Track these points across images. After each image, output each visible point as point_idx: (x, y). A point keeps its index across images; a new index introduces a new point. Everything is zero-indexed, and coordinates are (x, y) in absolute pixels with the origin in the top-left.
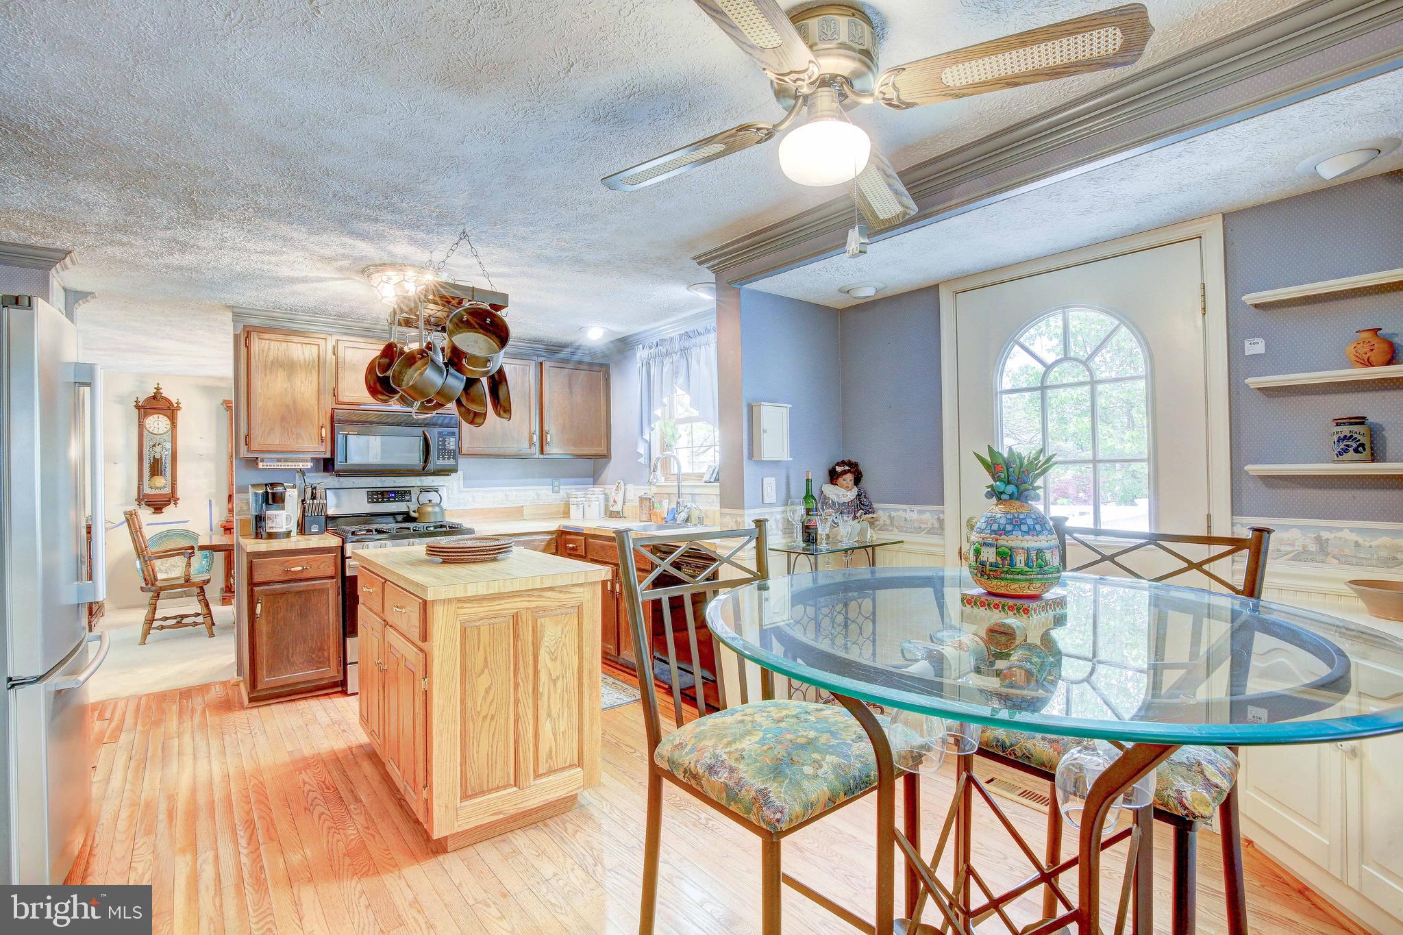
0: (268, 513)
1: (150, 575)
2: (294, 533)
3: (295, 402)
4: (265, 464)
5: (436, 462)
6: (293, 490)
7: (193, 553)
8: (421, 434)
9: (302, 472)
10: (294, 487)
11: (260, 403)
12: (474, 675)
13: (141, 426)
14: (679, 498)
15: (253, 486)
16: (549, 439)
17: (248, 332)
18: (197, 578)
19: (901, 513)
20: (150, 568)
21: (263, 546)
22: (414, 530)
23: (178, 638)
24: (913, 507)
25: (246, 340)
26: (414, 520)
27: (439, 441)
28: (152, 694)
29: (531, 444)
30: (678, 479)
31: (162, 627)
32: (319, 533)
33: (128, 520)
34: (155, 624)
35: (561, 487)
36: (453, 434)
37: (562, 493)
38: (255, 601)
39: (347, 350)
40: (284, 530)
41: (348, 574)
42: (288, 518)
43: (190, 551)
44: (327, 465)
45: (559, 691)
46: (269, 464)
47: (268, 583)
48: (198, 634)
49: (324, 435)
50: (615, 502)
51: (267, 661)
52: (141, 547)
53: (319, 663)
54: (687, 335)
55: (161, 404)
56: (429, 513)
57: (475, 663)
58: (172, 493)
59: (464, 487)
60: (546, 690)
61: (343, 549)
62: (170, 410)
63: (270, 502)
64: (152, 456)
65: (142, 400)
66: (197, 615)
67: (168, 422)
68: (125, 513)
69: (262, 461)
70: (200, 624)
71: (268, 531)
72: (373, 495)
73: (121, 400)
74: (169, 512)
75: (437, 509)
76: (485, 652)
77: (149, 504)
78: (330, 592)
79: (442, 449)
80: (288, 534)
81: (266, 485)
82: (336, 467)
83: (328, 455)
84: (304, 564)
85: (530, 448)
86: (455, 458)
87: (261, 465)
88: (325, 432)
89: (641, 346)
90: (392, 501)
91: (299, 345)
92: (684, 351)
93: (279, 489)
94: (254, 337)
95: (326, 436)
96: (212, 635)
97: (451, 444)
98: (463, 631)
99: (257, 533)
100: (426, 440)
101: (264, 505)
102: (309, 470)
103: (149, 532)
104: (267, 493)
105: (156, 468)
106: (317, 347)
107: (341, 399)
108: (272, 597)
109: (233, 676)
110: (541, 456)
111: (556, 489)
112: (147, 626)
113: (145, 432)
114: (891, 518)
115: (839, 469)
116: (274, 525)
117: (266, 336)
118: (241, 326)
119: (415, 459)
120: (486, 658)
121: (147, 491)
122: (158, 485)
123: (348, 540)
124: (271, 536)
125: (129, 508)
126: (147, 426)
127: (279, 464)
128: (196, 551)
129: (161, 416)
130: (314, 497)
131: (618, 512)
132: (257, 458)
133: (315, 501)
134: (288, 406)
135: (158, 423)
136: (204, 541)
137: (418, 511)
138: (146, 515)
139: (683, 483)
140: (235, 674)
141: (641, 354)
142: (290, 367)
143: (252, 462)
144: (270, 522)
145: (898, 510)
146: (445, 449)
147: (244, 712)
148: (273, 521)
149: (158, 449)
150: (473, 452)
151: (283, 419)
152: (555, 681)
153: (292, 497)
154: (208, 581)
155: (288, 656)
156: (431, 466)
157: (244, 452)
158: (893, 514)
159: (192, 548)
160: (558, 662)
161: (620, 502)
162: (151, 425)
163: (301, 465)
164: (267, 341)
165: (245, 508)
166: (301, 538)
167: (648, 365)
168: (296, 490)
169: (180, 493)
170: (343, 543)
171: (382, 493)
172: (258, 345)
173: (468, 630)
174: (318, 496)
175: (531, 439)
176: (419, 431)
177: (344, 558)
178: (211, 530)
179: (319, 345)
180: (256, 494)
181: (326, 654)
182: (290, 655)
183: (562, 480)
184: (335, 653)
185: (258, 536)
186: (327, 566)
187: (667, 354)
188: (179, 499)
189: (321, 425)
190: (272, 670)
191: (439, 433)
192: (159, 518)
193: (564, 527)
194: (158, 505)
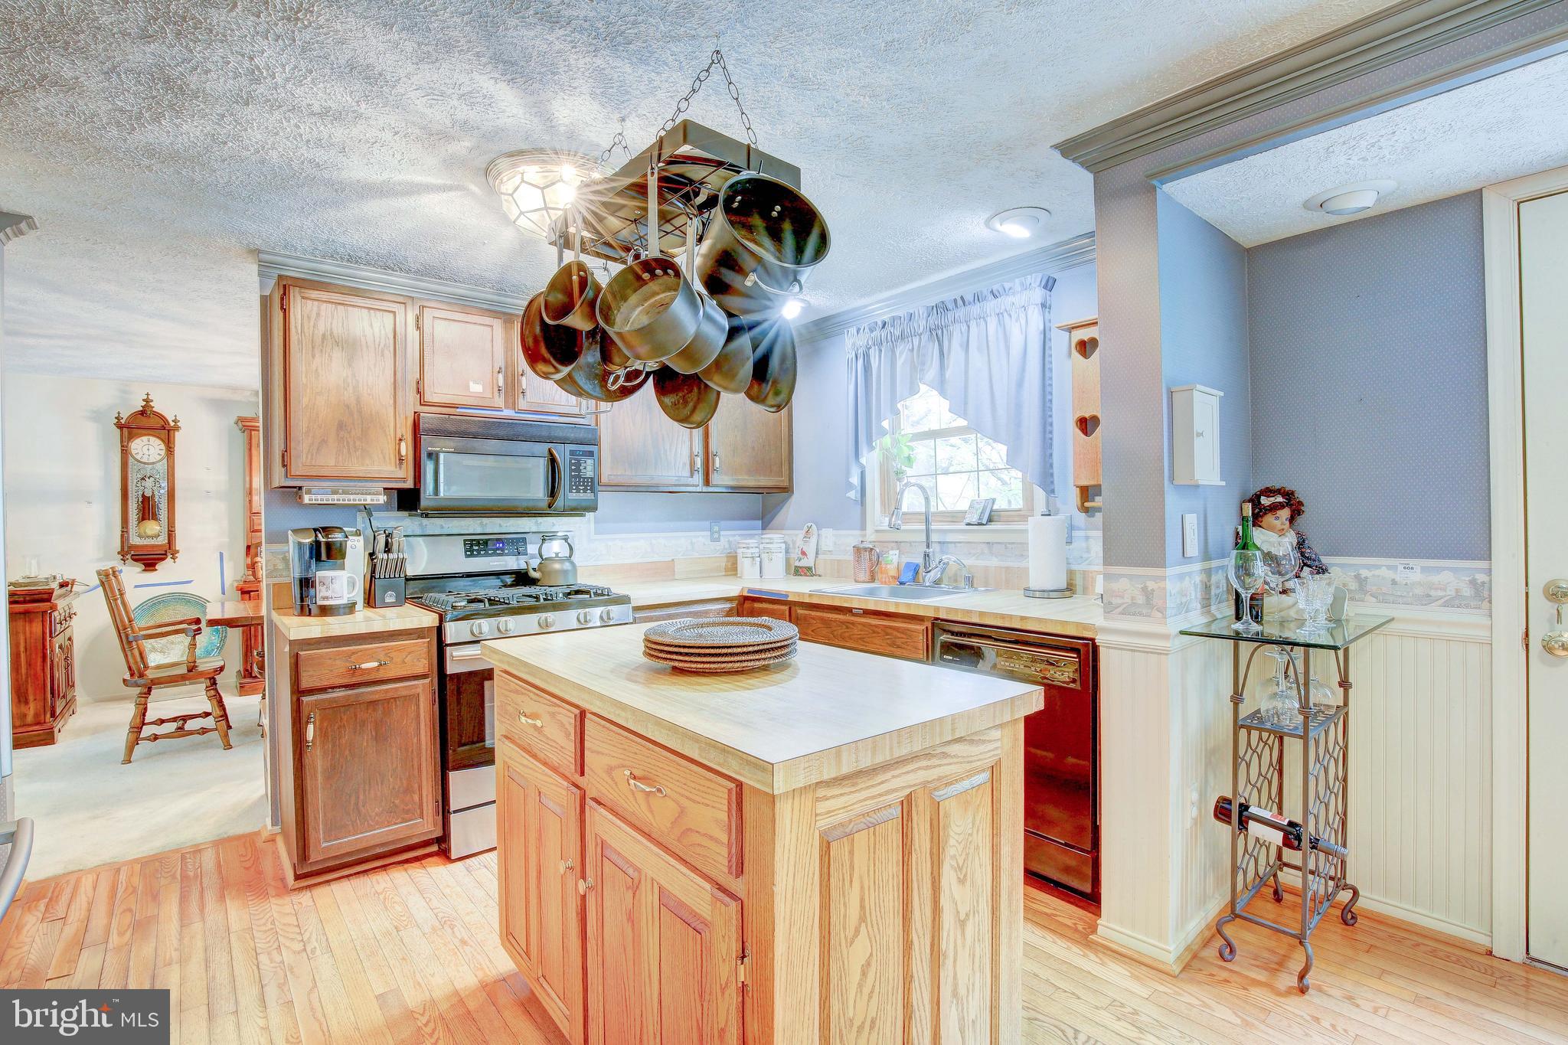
0: (319, 574)
1: (136, 662)
2: (360, 605)
3: (358, 400)
4: (313, 497)
5: (569, 495)
6: (356, 538)
7: (200, 629)
8: (546, 453)
9: (368, 510)
10: (358, 533)
11: (305, 401)
12: (843, 941)
13: (125, 452)
14: (928, 547)
15: (295, 531)
16: (717, 464)
17: (285, 286)
18: (206, 665)
19: (1384, 572)
20: (136, 652)
21: (313, 628)
22: (545, 599)
23: (179, 751)
24: (1411, 562)
25: (282, 299)
26: (533, 582)
27: (571, 464)
28: (136, 860)
29: (693, 471)
30: (927, 521)
31: (156, 737)
32: (398, 604)
33: (102, 584)
34: (147, 731)
35: (722, 533)
36: (591, 454)
37: (724, 541)
38: (304, 719)
39: (437, 322)
40: (344, 601)
41: (449, 671)
42: (352, 584)
43: (195, 627)
44: (408, 500)
45: (969, 942)
46: (319, 497)
47: (323, 690)
48: (208, 745)
49: (403, 453)
50: (804, 553)
51: (325, 815)
52: (122, 621)
53: (407, 814)
54: (941, 308)
55: (154, 422)
56: (557, 572)
57: (845, 916)
58: (169, 543)
59: (596, 533)
60: (951, 947)
61: (440, 630)
62: (165, 431)
63: (324, 556)
64: (141, 493)
65: (125, 415)
66: (207, 714)
67: (163, 446)
68: (99, 573)
69: (309, 492)
70: (212, 730)
71: (320, 603)
72: (472, 545)
73: (96, 416)
74: (166, 570)
75: (567, 566)
76: (862, 888)
77: (136, 559)
78: (422, 699)
79: (575, 477)
80: (351, 608)
81: (315, 530)
82: (423, 503)
83: (409, 484)
84: (382, 657)
85: (692, 476)
86: (592, 490)
87: (306, 499)
88: (406, 449)
89: (853, 330)
90: (499, 555)
91: (365, 311)
92: (937, 334)
93: (337, 537)
94: (295, 294)
95: (407, 455)
96: (228, 746)
97: (588, 469)
98: (826, 848)
99: (302, 607)
100: (553, 461)
101: (313, 561)
102: (379, 508)
103: (135, 598)
104: (318, 543)
105: (147, 509)
106: (392, 315)
107: (429, 397)
108: (331, 711)
109: (264, 823)
110: (705, 489)
111: (716, 535)
112: (133, 736)
113: (131, 460)
114: (1361, 581)
115: (1265, 501)
116: (329, 594)
117: (314, 294)
118: (272, 282)
119: (538, 492)
120: (862, 900)
121: (135, 540)
122: (149, 532)
123: (448, 617)
124: (325, 611)
125: (107, 565)
126: (134, 452)
127: (335, 497)
128: (203, 625)
129: (152, 439)
130: (388, 549)
131: (809, 569)
132: (300, 488)
133: (391, 556)
134: (348, 407)
135: (147, 448)
136: (214, 612)
137: (540, 568)
138: (131, 575)
139: (933, 527)
140: (269, 821)
141: (850, 342)
142: (350, 346)
143: (292, 493)
144: (323, 589)
145: (1378, 567)
146: (579, 476)
147: (287, 899)
148: (328, 588)
149: (149, 483)
150: (613, 483)
151: (341, 426)
152: (962, 924)
153: (356, 550)
154: (222, 669)
155: (357, 804)
156: (559, 502)
157: (278, 479)
158: (1364, 573)
159: (198, 621)
160: (968, 883)
161: (811, 553)
162: (139, 451)
163: (369, 500)
164: (316, 303)
165: (281, 566)
166: (370, 613)
167: (866, 356)
168: (361, 538)
169: (180, 544)
170: (441, 620)
171: (486, 542)
172: (301, 308)
173: (834, 846)
174: (395, 547)
175: (692, 464)
176: (543, 448)
177: (441, 646)
178: (223, 593)
179: (394, 313)
180: (300, 544)
181: (416, 797)
182: (361, 804)
183: (723, 523)
184: (430, 796)
185: (304, 611)
186: (418, 658)
187: (902, 337)
188: (178, 552)
189: (399, 436)
190: (333, 830)
191: (572, 453)
192: (150, 577)
193: (750, 591)
194: (149, 560)
